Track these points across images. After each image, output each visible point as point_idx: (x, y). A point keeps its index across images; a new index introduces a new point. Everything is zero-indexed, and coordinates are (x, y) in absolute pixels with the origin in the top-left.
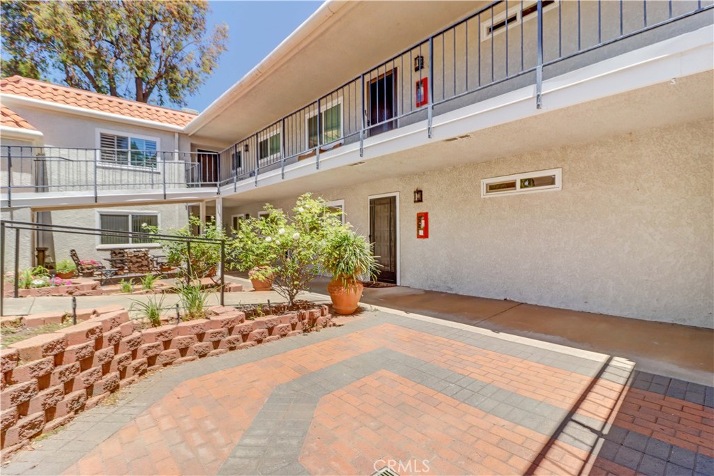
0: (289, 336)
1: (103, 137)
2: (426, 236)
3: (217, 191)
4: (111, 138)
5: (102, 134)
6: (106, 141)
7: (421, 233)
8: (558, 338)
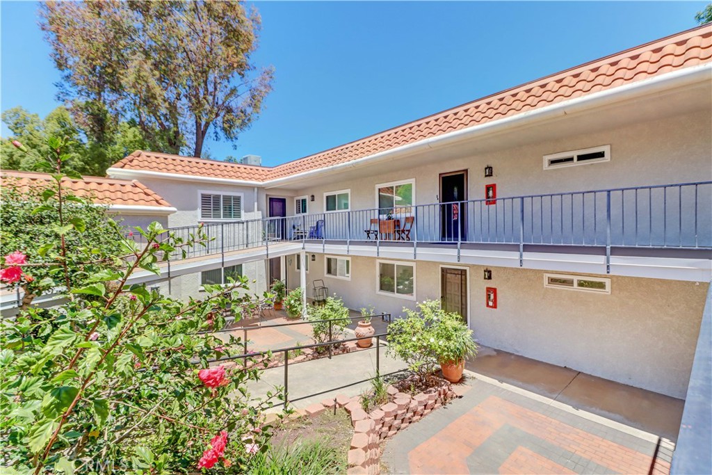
0: (435, 409)
1: (204, 196)
2: (495, 306)
3: (302, 247)
4: (209, 196)
5: (202, 195)
6: (205, 199)
7: (491, 304)
8: (618, 416)
